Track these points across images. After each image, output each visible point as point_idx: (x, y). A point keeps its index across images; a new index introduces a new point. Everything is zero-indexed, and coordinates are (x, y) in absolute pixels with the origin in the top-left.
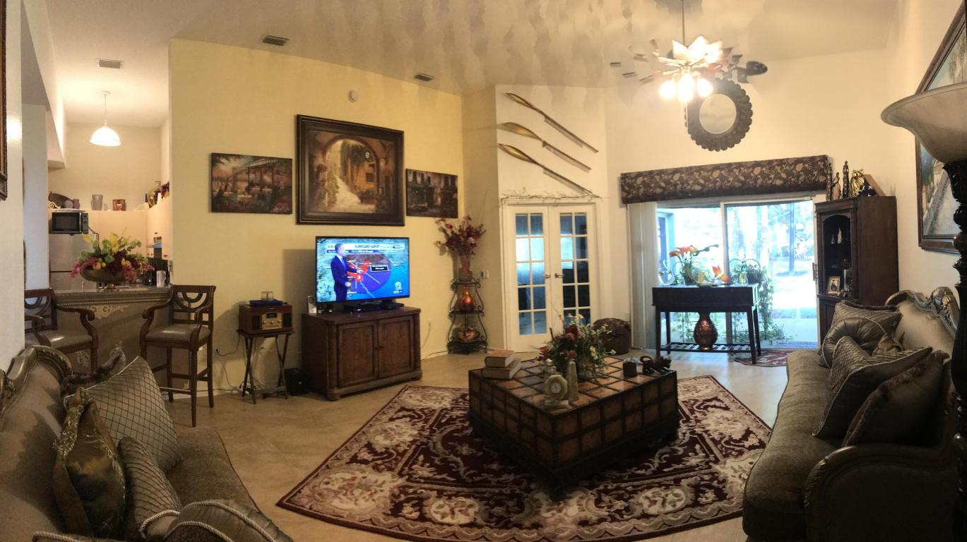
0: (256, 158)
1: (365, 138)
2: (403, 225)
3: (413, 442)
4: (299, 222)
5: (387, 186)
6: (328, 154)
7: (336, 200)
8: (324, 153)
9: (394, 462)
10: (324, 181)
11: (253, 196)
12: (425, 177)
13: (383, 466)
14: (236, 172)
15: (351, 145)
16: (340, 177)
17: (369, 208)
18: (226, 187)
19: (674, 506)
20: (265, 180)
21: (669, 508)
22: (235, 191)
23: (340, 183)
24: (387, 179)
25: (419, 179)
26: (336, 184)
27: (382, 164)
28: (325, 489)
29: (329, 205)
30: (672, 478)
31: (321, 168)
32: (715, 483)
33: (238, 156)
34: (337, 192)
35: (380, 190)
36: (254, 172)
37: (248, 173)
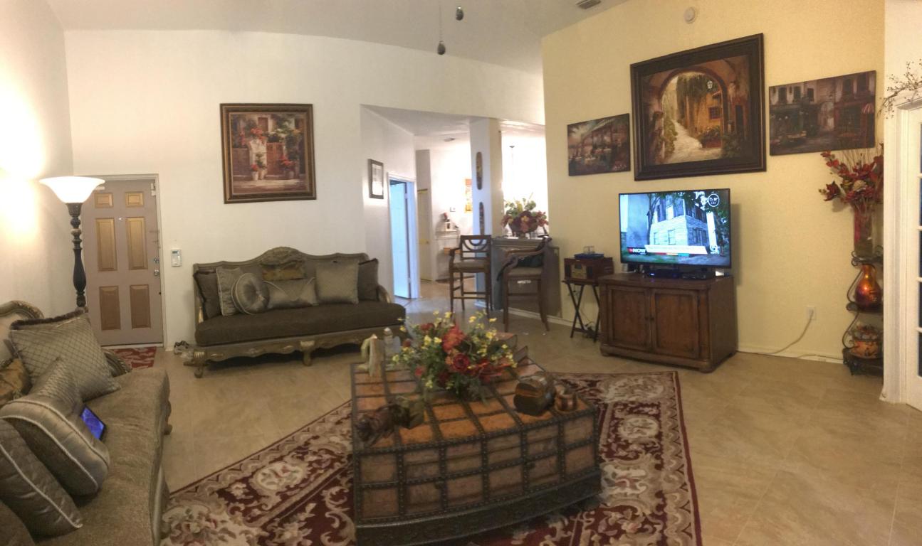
0: (598, 121)
1: (704, 65)
2: (764, 169)
4: (636, 179)
5: (739, 119)
6: (664, 96)
7: (674, 149)
8: (660, 98)
10: (660, 130)
11: (597, 157)
12: (803, 91)
14: (584, 137)
15: (688, 80)
16: (679, 122)
17: (714, 153)
18: (577, 153)
20: (605, 141)
22: (583, 156)
23: (678, 127)
24: (739, 109)
25: (790, 98)
26: (673, 130)
27: (731, 91)
29: (666, 156)
31: (658, 115)
33: (584, 123)
34: (676, 139)
35: (729, 126)
36: (597, 135)
37: (592, 137)
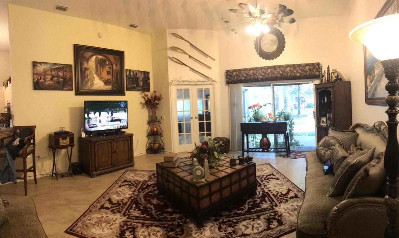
0: (55, 64)
1: (106, 55)
2: (124, 95)
3: (130, 198)
4: (76, 95)
5: (117, 77)
6: (89, 62)
7: (94, 84)
8: (88, 62)
9: (121, 208)
10: (88, 75)
11: (54, 82)
12: (135, 73)
13: (116, 211)
14: (45, 71)
15: (99, 58)
16: (95, 73)
17: (109, 87)
18: (41, 78)
19: (258, 230)
20: (59, 75)
21: (256, 231)
22: (45, 80)
23: (95, 76)
24: (117, 74)
25: (132, 74)
26: (93, 76)
27: (114, 66)
28: (89, 223)
29: (90, 86)
30: (256, 214)
31: (86, 69)
32: (277, 217)
33: (46, 63)
34: (94, 80)
35: (114, 79)
36: (54, 71)
37: (51, 71)
